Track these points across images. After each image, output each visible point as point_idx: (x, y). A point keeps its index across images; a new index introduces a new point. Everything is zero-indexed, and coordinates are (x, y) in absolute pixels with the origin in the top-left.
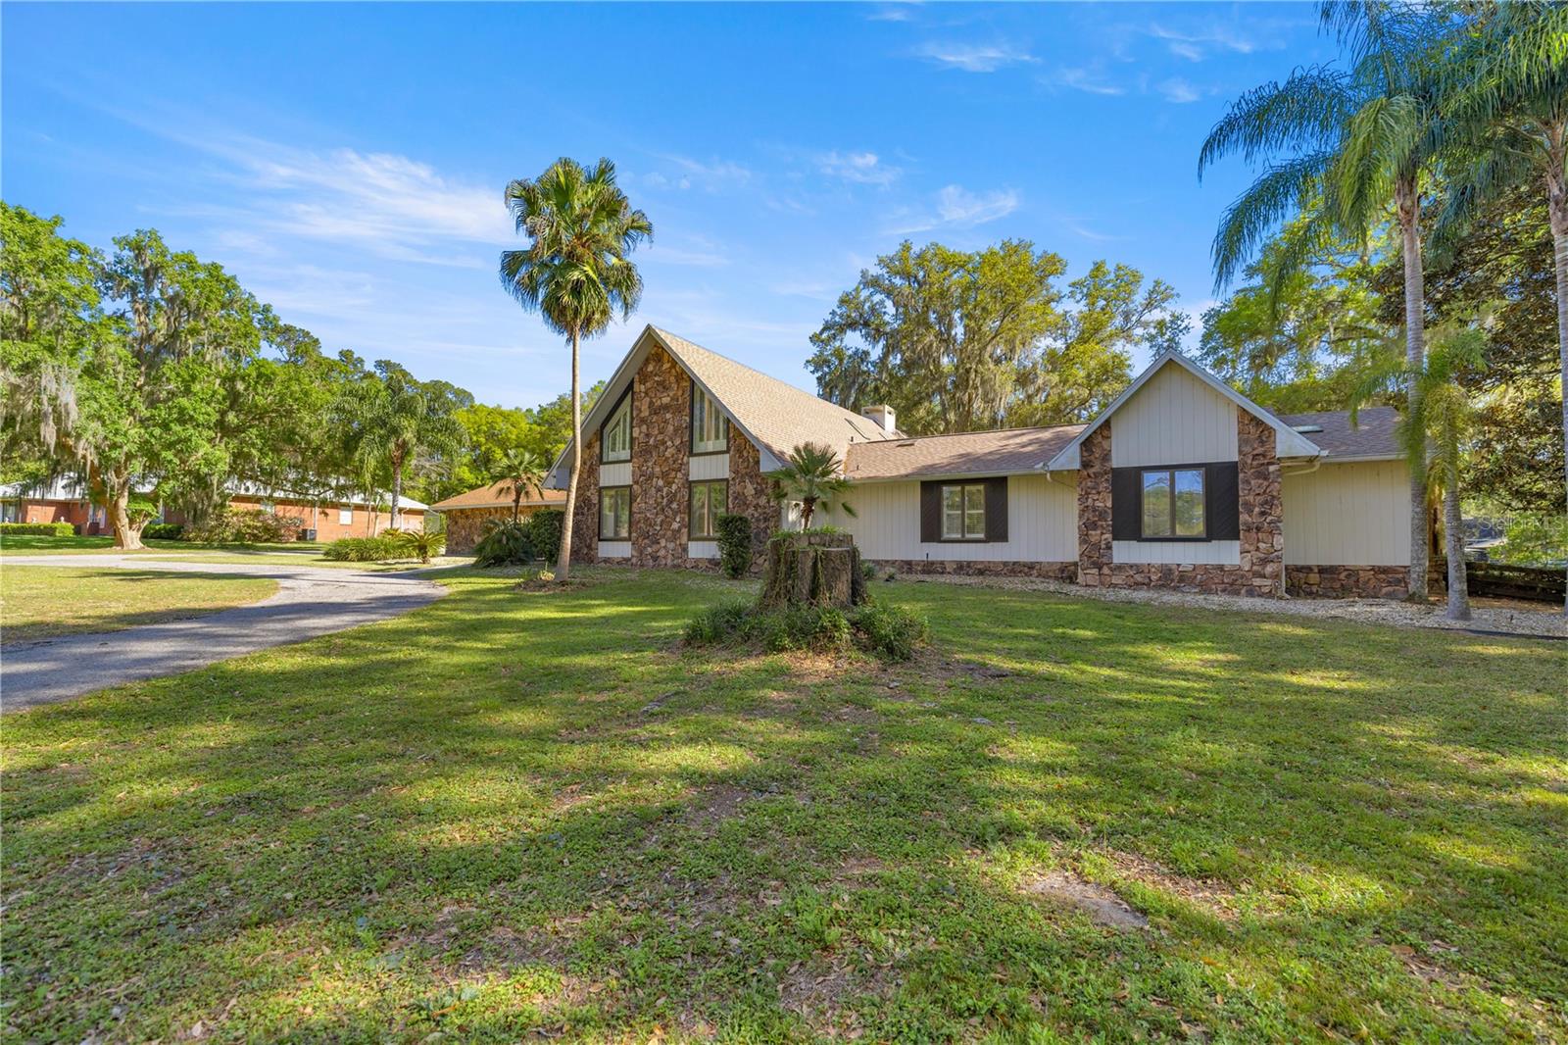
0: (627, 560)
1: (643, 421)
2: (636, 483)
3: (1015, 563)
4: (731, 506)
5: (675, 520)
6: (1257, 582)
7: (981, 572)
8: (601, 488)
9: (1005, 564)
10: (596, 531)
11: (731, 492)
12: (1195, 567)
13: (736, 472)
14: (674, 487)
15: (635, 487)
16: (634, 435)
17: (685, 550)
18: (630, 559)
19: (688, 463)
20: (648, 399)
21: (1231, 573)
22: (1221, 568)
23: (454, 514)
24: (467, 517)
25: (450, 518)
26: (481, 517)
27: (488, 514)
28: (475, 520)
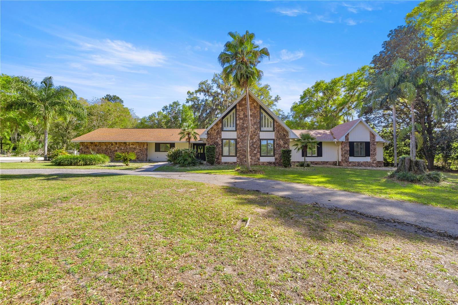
0: (235, 163)
1: (240, 119)
2: (239, 138)
3: (324, 162)
4: (275, 147)
5: (255, 150)
6: (373, 164)
7: (316, 164)
8: (222, 139)
9: (322, 162)
10: (221, 153)
11: (275, 143)
12: (363, 162)
13: (277, 137)
14: (254, 140)
15: (238, 139)
16: (237, 123)
17: (259, 159)
18: (236, 163)
19: (259, 133)
20: (243, 112)
21: (369, 163)
22: (367, 162)
23: (86, 144)
24: (96, 145)
25: (83, 146)
26: (106, 146)
27: (110, 145)
28: (101, 147)
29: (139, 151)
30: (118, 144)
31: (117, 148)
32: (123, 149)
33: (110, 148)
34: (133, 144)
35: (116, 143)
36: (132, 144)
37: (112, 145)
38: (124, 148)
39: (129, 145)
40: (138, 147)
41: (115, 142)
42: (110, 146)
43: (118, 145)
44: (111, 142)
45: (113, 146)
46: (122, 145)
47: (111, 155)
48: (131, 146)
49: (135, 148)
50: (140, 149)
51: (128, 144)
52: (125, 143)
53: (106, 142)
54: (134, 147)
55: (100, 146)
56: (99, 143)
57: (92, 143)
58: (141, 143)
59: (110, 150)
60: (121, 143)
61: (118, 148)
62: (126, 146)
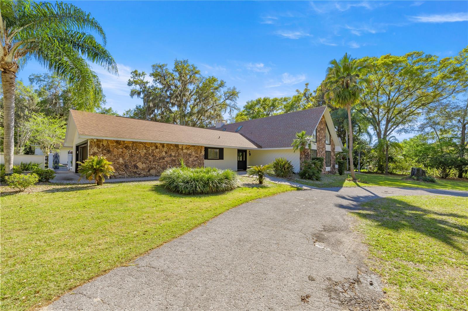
1: (318, 131)
4: (331, 158)
5: (324, 161)
8: (311, 150)
14: (324, 152)
15: (318, 151)
16: (317, 135)
17: (325, 169)
19: (326, 146)
20: (319, 125)
23: (105, 143)
24: (127, 147)
25: (98, 147)
26: (146, 149)
27: (154, 148)
28: (138, 150)
29: (195, 159)
30: (165, 146)
31: (164, 154)
32: (174, 155)
33: (152, 152)
34: (188, 147)
35: (163, 145)
36: (186, 148)
37: (157, 147)
38: (176, 153)
39: (182, 149)
40: (193, 153)
41: (161, 144)
42: (153, 150)
43: (165, 149)
44: (155, 143)
45: (158, 150)
46: (172, 149)
47: (155, 165)
48: (185, 151)
49: (190, 155)
50: (196, 155)
51: (180, 147)
52: (177, 146)
53: (146, 143)
54: (189, 152)
55: (136, 150)
56: (133, 142)
57: (118, 142)
58: (198, 147)
59: (153, 156)
60: (171, 145)
61: (166, 153)
62: (178, 150)
